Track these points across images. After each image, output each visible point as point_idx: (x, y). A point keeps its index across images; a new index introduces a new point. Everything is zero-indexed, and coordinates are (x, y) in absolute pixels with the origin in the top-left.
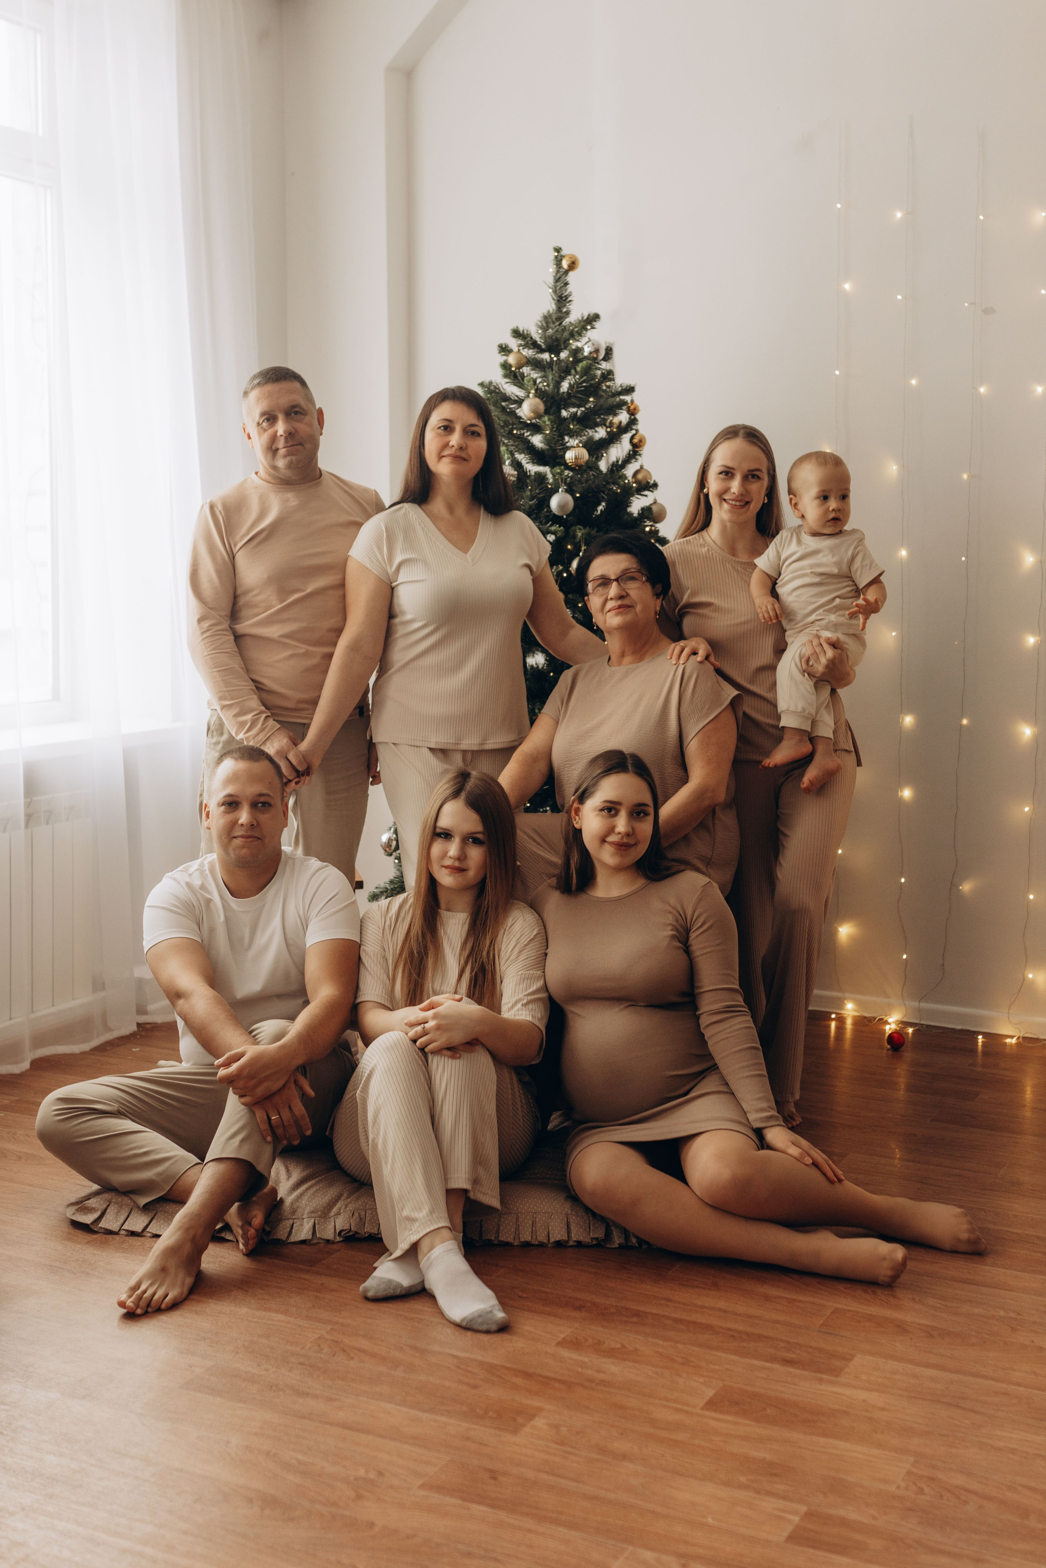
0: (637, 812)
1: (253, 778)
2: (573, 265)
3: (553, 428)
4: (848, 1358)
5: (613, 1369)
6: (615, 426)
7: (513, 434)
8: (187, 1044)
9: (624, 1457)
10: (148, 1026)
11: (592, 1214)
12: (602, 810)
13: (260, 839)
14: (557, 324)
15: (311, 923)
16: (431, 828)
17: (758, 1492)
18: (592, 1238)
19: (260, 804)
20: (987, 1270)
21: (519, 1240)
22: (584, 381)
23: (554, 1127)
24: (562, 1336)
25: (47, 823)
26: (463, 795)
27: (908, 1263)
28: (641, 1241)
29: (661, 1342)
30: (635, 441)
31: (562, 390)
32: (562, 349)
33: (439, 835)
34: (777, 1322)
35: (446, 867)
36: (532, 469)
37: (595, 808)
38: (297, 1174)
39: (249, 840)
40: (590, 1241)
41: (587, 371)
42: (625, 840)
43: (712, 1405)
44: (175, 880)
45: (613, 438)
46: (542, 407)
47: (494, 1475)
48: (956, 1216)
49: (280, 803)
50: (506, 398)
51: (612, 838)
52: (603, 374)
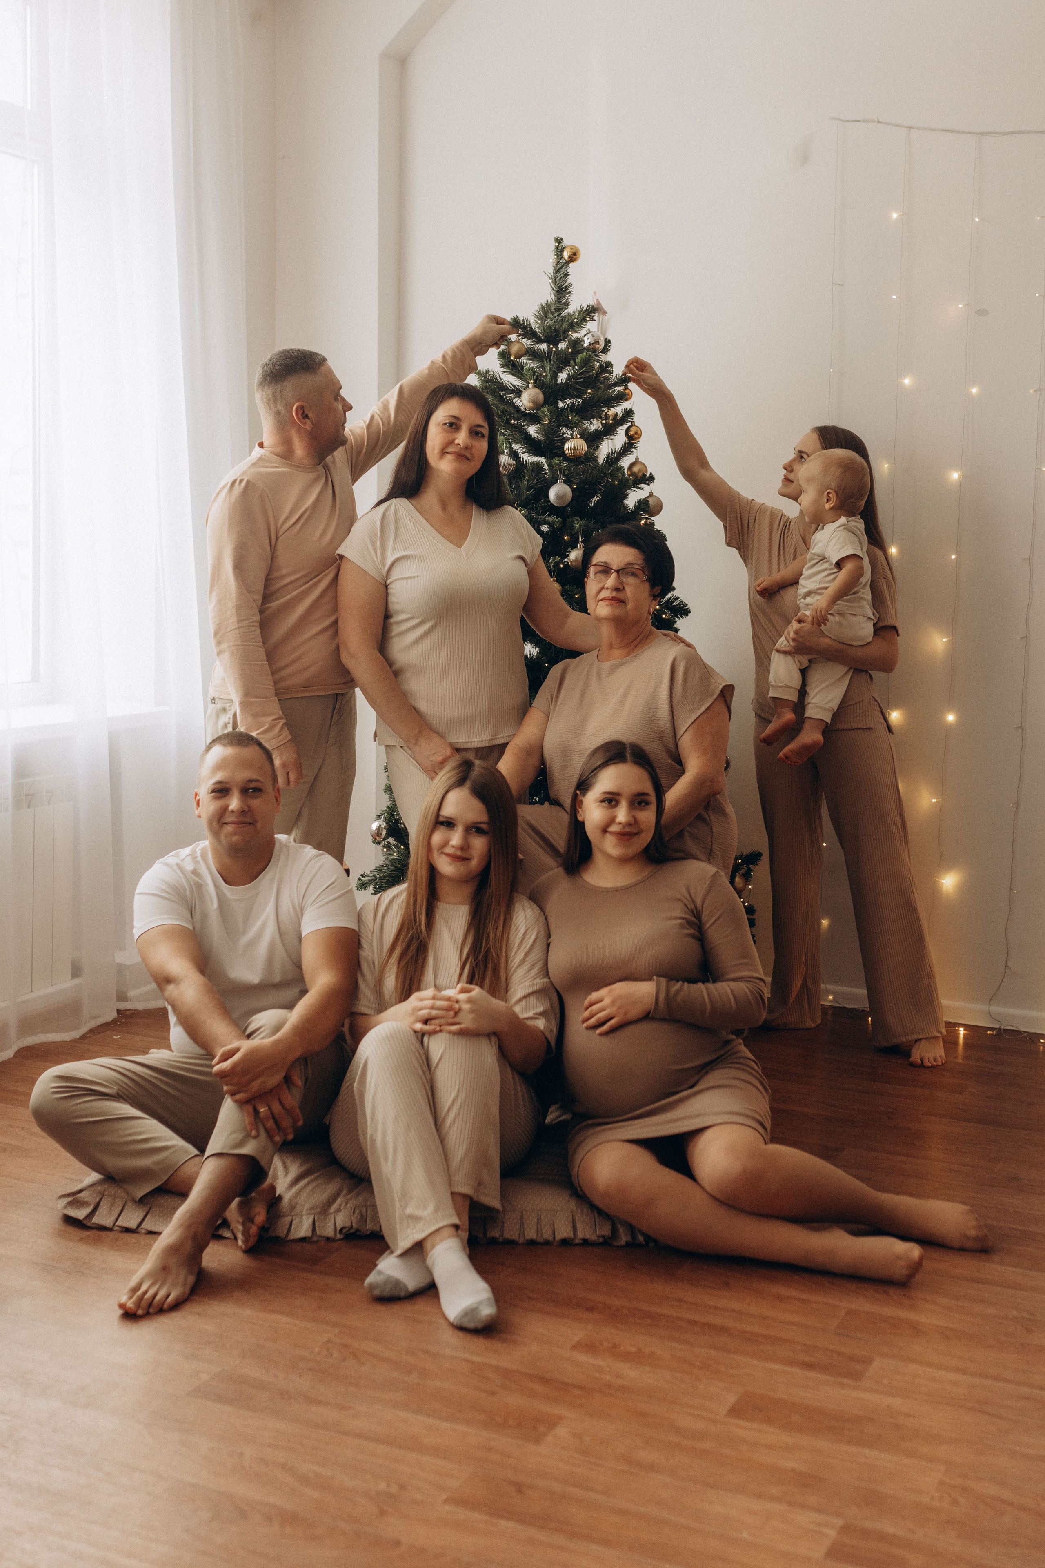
0: (638, 801)
1: (242, 763)
2: (574, 257)
3: (552, 418)
4: (867, 1361)
5: (631, 1373)
6: (611, 418)
7: (510, 424)
8: (176, 1033)
9: (652, 1468)
10: (128, 1013)
11: (597, 1211)
12: (602, 801)
13: (251, 824)
14: (556, 314)
15: (307, 911)
16: (434, 816)
17: (791, 1504)
18: (598, 1237)
19: (250, 790)
20: (994, 1268)
21: (524, 1237)
22: (582, 373)
23: (552, 1121)
24: (577, 1339)
25: (29, 807)
26: (468, 784)
27: (924, 1262)
28: (648, 1238)
29: (677, 1345)
30: (631, 433)
31: (559, 381)
32: (561, 340)
33: (442, 823)
34: (793, 1323)
35: (448, 855)
36: (529, 459)
37: (596, 800)
38: (294, 1170)
39: (240, 826)
40: (596, 1238)
41: (586, 362)
42: (627, 829)
43: (735, 1411)
44: (167, 864)
45: (608, 431)
46: (541, 397)
47: (520, 1488)
48: (963, 1213)
49: (271, 788)
50: (502, 387)
51: (614, 828)
52: (601, 365)
